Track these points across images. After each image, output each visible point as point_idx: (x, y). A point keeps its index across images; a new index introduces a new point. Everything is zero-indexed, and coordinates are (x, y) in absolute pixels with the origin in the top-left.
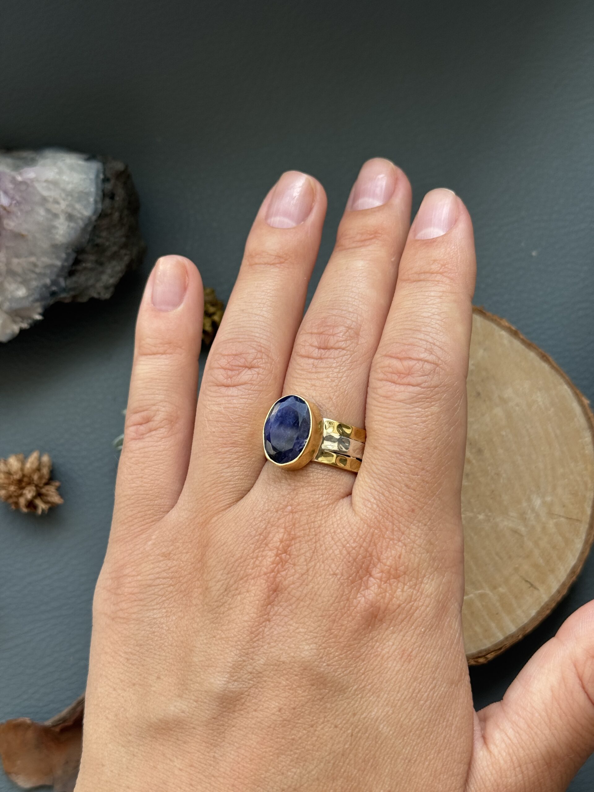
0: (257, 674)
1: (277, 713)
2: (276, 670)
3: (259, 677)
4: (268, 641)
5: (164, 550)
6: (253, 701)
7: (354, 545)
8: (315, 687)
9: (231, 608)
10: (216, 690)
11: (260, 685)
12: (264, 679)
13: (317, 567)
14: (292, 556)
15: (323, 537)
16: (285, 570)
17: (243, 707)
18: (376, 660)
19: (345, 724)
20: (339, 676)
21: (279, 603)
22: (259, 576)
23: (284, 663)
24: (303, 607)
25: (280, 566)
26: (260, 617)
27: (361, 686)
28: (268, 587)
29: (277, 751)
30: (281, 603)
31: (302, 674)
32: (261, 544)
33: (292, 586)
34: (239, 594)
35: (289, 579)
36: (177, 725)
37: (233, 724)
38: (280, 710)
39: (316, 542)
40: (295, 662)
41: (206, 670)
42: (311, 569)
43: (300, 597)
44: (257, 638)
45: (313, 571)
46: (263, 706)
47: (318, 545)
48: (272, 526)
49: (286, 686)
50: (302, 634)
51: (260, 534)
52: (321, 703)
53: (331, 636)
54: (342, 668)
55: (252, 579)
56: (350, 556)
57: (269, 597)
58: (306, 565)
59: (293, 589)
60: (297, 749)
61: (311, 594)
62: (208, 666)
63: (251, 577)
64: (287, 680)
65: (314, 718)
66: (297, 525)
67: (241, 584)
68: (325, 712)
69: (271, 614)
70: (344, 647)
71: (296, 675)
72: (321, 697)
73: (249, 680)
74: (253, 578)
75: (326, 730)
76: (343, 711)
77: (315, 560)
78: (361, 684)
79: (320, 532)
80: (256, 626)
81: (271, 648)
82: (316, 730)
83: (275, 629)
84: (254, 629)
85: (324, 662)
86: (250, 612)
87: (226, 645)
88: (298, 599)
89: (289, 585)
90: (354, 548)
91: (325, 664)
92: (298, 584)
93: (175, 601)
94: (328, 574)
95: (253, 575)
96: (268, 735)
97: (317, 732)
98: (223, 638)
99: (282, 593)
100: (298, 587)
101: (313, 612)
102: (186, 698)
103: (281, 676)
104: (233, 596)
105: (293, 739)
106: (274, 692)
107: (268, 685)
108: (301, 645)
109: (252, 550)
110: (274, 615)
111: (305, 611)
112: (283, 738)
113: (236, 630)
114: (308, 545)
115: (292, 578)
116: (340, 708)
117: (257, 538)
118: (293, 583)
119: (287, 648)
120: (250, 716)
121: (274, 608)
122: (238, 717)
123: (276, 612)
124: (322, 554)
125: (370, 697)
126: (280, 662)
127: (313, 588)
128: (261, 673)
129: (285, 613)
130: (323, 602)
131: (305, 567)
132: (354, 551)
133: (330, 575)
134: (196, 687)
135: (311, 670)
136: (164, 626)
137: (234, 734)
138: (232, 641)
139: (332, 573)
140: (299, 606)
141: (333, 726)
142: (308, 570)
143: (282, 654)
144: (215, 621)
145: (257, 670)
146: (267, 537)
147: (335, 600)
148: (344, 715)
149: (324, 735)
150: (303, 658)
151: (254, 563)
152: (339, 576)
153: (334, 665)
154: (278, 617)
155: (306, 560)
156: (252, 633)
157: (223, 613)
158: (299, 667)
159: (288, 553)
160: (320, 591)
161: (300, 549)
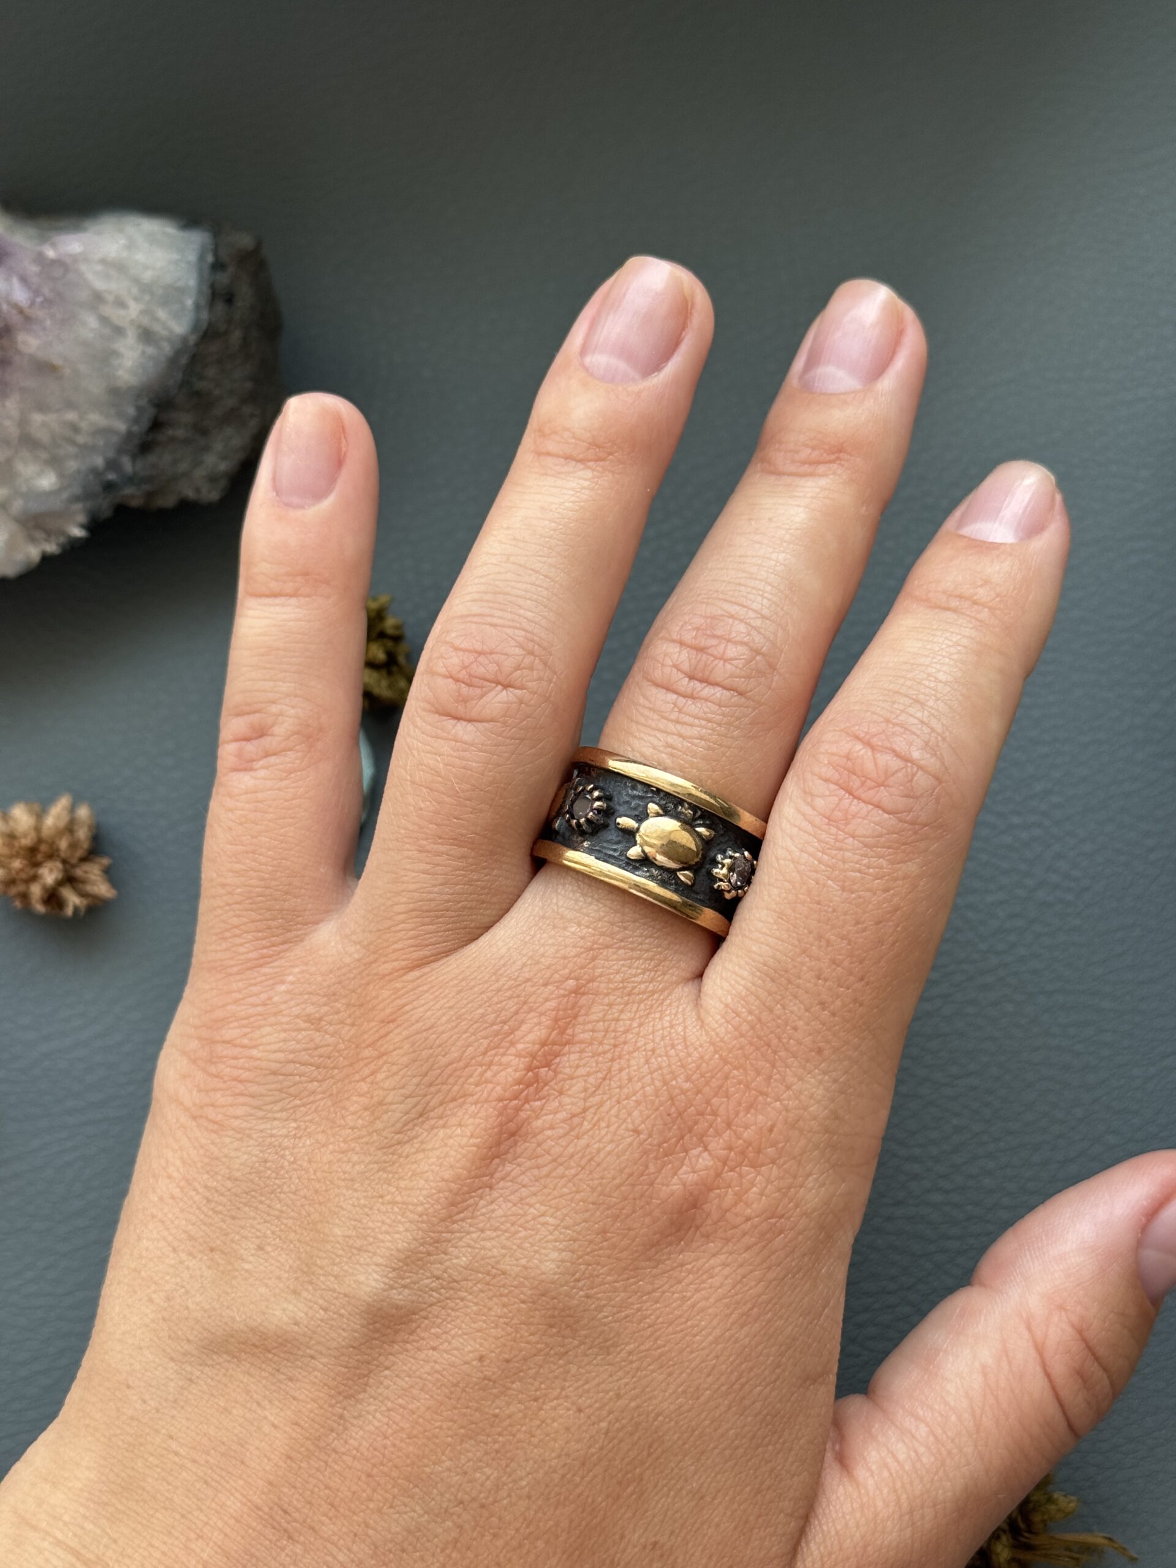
0: (449, 1282)
1: (475, 1363)
2: (488, 1284)
3: (452, 1288)
4: (481, 1225)
5: (311, 1009)
6: (433, 1331)
7: (687, 1085)
8: (554, 1330)
9: (424, 1150)
10: (366, 1298)
11: (451, 1304)
12: (463, 1294)
13: (605, 1108)
14: (561, 1076)
15: (629, 1053)
16: (540, 1099)
17: (411, 1337)
18: (680, 1306)
19: (598, 1409)
20: (605, 1320)
21: (516, 1159)
22: (486, 1101)
23: (504, 1273)
24: (562, 1177)
25: (531, 1089)
26: (476, 1177)
27: (642, 1348)
28: (501, 1125)
29: (462, 1431)
30: (519, 1160)
31: (534, 1302)
32: (502, 1040)
33: (549, 1133)
34: (444, 1126)
35: (544, 1117)
36: (281, 1344)
37: (387, 1363)
38: (481, 1359)
39: (612, 1060)
40: (526, 1278)
41: (353, 1254)
42: (592, 1110)
43: (560, 1156)
44: (462, 1215)
45: (595, 1114)
46: (450, 1343)
47: (616, 1066)
48: (531, 1010)
49: (500, 1317)
50: (551, 1228)
51: (504, 1022)
52: (561, 1362)
53: (605, 1244)
54: (613, 1306)
55: (472, 1104)
56: (673, 1104)
57: (499, 1144)
58: (585, 1100)
59: (549, 1138)
60: (500, 1434)
61: (582, 1157)
62: (359, 1250)
63: (471, 1099)
64: (504, 1305)
65: (543, 1386)
66: (580, 1019)
67: (451, 1110)
68: (565, 1380)
69: (497, 1175)
70: (625, 1269)
71: (523, 1302)
72: (562, 1350)
73: (432, 1290)
74: (476, 1103)
75: (562, 1412)
76: (599, 1384)
77: (604, 1093)
78: (642, 1344)
79: (625, 1043)
80: (464, 1194)
81: (484, 1239)
82: (541, 1409)
83: (500, 1207)
84: (459, 1199)
85: (582, 1290)
86: (458, 1165)
87: (399, 1217)
88: (554, 1160)
89: (543, 1130)
90: (683, 1092)
91: (581, 1293)
92: (561, 1131)
93: (316, 1111)
94: (623, 1127)
95: (475, 1097)
96: (450, 1399)
97: (542, 1412)
98: (397, 1203)
99: (525, 1141)
100: (560, 1137)
101: (578, 1192)
102: (305, 1299)
103: (495, 1296)
104: (433, 1128)
105: (496, 1416)
106: (474, 1323)
107: (467, 1307)
108: (544, 1248)
109: (482, 1049)
110: (503, 1179)
111: (565, 1186)
112: (477, 1410)
113: (424, 1192)
114: (597, 1063)
115: (551, 1117)
116: (594, 1378)
117: (495, 1027)
118: (552, 1128)
119: (515, 1247)
120: (423, 1356)
121: (504, 1165)
122: (400, 1353)
123: (508, 1174)
124: (620, 1087)
125: (653, 1371)
126: (497, 1269)
127: (588, 1146)
128: (455, 1281)
129: (525, 1179)
130: (602, 1178)
131: (581, 1103)
132: (683, 1096)
133: (627, 1130)
134: (329, 1283)
135: (554, 1298)
136: (287, 1152)
137: (386, 1382)
138: (412, 1212)
139: (630, 1126)
140: (554, 1174)
141: (574, 1408)
142: (585, 1110)
143: (504, 1256)
144: (389, 1169)
145: (450, 1276)
146: (517, 1029)
147: (628, 1178)
148: (598, 1392)
149: (554, 1420)
150: (543, 1273)
151: (482, 1074)
152: (642, 1137)
153: (598, 1299)
154: (510, 1184)
155: (585, 1090)
156: (453, 1204)
157: (407, 1156)
158: (531, 1289)
159: (553, 1067)
160: (602, 1155)
161: (578, 1067)
